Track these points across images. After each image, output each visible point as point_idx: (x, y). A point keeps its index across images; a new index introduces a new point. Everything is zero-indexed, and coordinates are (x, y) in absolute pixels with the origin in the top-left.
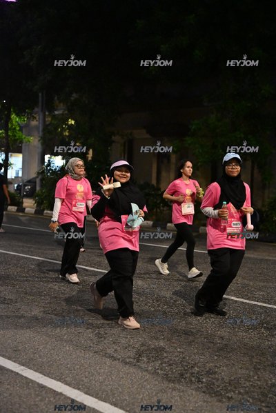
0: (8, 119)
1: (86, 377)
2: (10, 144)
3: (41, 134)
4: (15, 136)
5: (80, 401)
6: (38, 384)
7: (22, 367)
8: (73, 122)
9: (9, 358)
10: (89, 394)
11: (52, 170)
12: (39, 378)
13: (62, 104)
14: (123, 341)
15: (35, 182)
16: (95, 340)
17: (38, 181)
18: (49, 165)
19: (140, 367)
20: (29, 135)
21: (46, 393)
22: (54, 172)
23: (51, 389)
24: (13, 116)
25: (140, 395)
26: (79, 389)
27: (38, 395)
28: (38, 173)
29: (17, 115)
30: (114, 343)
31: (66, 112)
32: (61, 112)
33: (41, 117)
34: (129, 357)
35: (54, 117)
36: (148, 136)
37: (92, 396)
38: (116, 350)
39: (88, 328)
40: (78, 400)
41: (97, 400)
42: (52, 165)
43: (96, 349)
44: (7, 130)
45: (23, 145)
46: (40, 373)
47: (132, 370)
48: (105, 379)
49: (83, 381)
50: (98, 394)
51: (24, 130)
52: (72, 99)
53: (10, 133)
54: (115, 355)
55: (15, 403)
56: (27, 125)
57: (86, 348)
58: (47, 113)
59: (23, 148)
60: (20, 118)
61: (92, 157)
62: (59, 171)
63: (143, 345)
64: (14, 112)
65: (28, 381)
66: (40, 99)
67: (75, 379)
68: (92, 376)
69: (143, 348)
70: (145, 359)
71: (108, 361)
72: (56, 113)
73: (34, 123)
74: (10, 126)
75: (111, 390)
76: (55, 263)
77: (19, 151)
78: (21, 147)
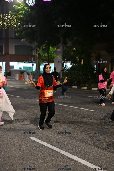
0: (49, 49)
1: (87, 155)
2: (50, 59)
3: (62, 54)
4: (51, 56)
5: (85, 165)
6: (67, 157)
7: (60, 150)
8: (74, 49)
9: (55, 146)
10: (89, 162)
11: (67, 69)
12: (67, 154)
13: (70, 42)
14: (101, 140)
15: (60, 74)
16: (90, 139)
17: (61, 74)
18: (65, 67)
19: (110, 151)
20: (57, 55)
21: (71, 161)
22: (68, 70)
23: (73, 159)
24: (51, 48)
25: (111, 163)
26: (84, 160)
27: (68, 162)
28: (61, 71)
29: (52, 47)
30: (98, 141)
31: (72, 45)
32: (70, 45)
33: (62, 47)
34: (104, 147)
35: (67, 47)
36: (107, 53)
37: (90, 163)
38: (99, 144)
39: (86, 134)
40: (84, 164)
41: (92, 165)
42: (67, 67)
43: (90, 143)
44: (48, 53)
45: (55, 59)
46: (68, 152)
47: (107, 152)
48: (95, 156)
49: (86, 156)
50: (93, 162)
51: (55, 53)
52: (74, 39)
53: (49, 55)
54: (98, 146)
55: (59, 165)
56: (56, 51)
57: (86, 143)
58: (64, 46)
59: (55, 60)
60: (53, 48)
61: (83, 63)
62: (70, 69)
63: (110, 142)
64: (51, 46)
65: (64, 156)
66: (61, 40)
67: (83, 156)
68: (90, 154)
69: (110, 143)
70: (112, 148)
71: (96, 148)
72: (68, 45)
73: (58, 50)
74: (49, 52)
75: (98, 161)
76: (70, 107)
77: (53, 62)
78: (54, 60)
